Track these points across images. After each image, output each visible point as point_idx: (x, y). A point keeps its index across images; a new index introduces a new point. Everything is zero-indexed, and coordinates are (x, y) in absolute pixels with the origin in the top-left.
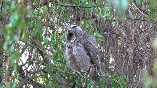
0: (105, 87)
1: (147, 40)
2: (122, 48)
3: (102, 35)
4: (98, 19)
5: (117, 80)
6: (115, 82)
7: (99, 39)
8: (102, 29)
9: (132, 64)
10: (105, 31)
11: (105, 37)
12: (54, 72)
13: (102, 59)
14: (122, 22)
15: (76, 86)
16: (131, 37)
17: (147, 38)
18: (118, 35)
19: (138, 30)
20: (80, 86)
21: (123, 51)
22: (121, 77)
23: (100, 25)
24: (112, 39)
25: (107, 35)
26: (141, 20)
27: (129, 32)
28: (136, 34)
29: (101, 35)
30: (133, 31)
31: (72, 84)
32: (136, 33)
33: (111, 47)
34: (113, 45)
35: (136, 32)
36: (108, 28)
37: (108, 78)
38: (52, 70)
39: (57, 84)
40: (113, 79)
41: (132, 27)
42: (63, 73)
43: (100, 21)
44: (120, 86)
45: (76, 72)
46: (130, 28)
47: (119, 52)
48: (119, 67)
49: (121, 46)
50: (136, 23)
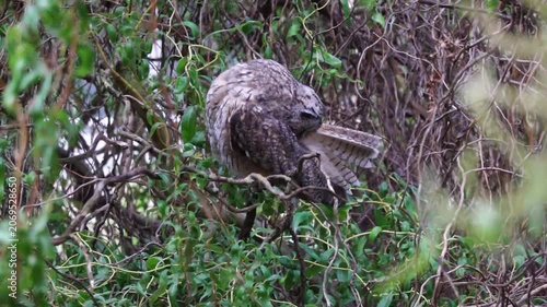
0: (350, 227)
2: (407, 101)
3: (342, 58)
4: (330, 6)
5: (388, 205)
6: (383, 210)
7: (333, 71)
9: (438, 153)
10: (352, 48)
11: (352, 63)
12: (182, 175)
14: (406, 16)
15: (256, 221)
16: (436, 66)
18: (396, 58)
19: (457, 42)
20: (270, 222)
21: (410, 111)
22: (404, 195)
23: (335, 24)
24: (376, 71)
25: (358, 57)
26: (470, 10)
27: (429, 48)
28: (451, 55)
29: (338, 59)
30: (443, 45)
31: (245, 215)
32: (452, 52)
33: (374, 98)
34: (380, 92)
35: (450, 49)
36: (365, 35)
37: (360, 197)
38: (177, 171)
39: (192, 214)
40: (378, 200)
41: (439, 34)
42: (212, 180)
43: (336, 12)
44: (399, 225)
45: (253, 178)
46: (433, 37)
47: (399, 114)
48: (396, 162)
49: (406, 95)
50: (451, 18)
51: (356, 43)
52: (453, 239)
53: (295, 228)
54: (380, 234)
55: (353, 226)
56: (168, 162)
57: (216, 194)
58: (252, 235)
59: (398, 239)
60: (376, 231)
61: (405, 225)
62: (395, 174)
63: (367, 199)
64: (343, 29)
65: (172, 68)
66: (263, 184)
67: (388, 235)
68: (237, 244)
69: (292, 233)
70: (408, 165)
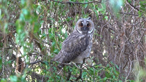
0: (98, 77)
2: (114, 41)
3: (96, 29)
4: (92, 14)
5: (109, 71)
6: (107, 72)
8: (96, 23)
9: (124, 56)
10: (98, 25)
11: (99, 30)
12: (51, 62)
13: (95, 51)
14: (114, 17)
15: (71, 76)
18: (111, 29)
19: (129, 24)
20: (75, 76)
21: (115, 44)
22: (113, 68)
24: (105, 33)
25: (101, 29)
27: (121, 26)
28: (127, 27)
30: (125, 25)
31: (68, 74)
33: (104, 40)
34: (106, 38)
36: (102, 22)
37: (101, 69)
38: (49, 61)
39: (54, 74)
40: (106, 69)
41: (124, 21)
43: (94, 15)
44: (112, 77)
46: (122, 22)
47: (112, 45)
48: (111, 59)
49: (114, 39)
50: (127, 17)
52: (128, 81)
53: (82, 77)
54: (107, 79)
56: (47, 59)
58: (70, 80)
60: (106, 78)
61: (114, 77)
62: (111, 62)
63: (103, 69)
64: (96, 20)
66: (74, 65)
67: (109, 80)
69: (81, 79)
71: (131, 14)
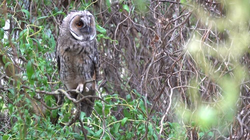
0: (111, 118)
1: (184, 37)
2: (141, 51)
3: (106, 29)
4: (99, 1)
5: (131, 106)
6: (129, 109)
7: (102, 35)
8: (107, 18)
9: (157, 78)
10: (112, 23)
11: (112, 31)
12: (21, 90)
13: (106, 70)
16: (156, 32)
17: (183, 34)
18: (135, 28)
19: (167, 20)
21: (142, 57)
22: (139, 100)
23: (102, 11)
24: (124, 35)
25: (114, 28)
26: (174, 3)
27: (153, 23)
28: (164, 27)
29: (104, 29)
30: (160, 21)
32: (165, 25)
33: (123, 50)
34: (126, 46)
35: (164, 23)
36: (118, 16)
37: (116, 102)
38: (18, 88)
39: (26, 111)
40: (125, 103)
41: (157, 16)
42: (38, 93)
43: (103, 4)
44: (137, 116)
45: (59, 91)
46: (155, 17)
47: (136, 58)
48: (135, 84)
49: (140, 47)
50: (164, 8)
51: (113, 21)
52: (166, 123)
53: (82, 119)
54: (127, 122)
55: (113, 117)
56: (14, 83)
57: (39, 100)
58: (59, 122)
59: (136, 124)
60: (125, 120)
61: (140, 116)
62: (135, 90)
63: (120, 103)
64: (107, 13)
65: (16, 34)
66: (64, 95)
67: (131, 123)
68: (51, 127)
69: (80, 121)
70: (141, 85)
71: (171, 2)
